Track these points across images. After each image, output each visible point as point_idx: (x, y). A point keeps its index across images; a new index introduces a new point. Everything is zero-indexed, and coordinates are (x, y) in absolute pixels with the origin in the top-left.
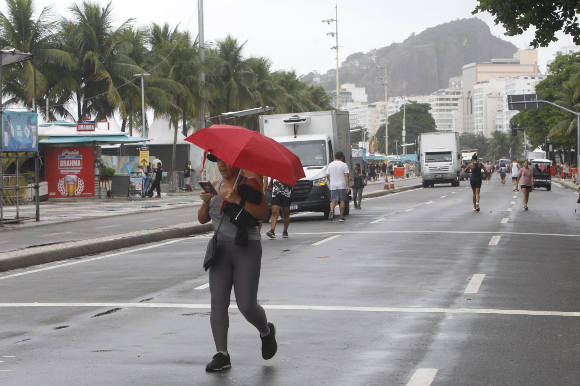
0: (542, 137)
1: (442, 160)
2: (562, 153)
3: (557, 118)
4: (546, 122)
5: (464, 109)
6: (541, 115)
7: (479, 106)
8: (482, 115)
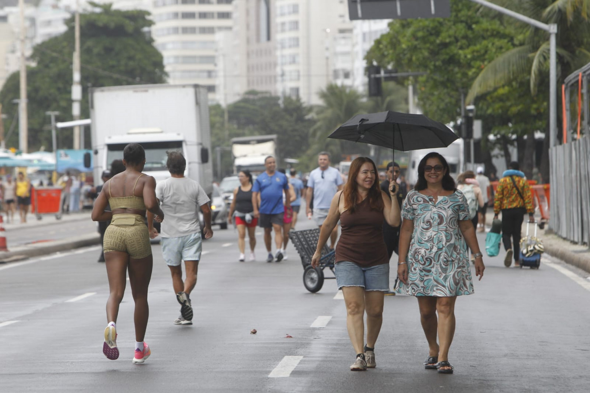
0: (453, 101)
1: (155, 166)
2: (511, 142)
3: (493, 44)
4: (462, 57)
5: (248, 27)
6: (450, 36)
7: (288, 19)
8: (296, 42)
